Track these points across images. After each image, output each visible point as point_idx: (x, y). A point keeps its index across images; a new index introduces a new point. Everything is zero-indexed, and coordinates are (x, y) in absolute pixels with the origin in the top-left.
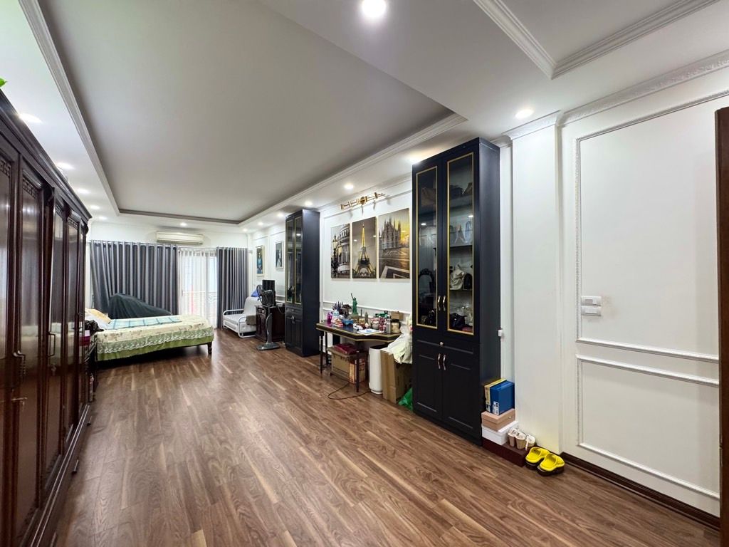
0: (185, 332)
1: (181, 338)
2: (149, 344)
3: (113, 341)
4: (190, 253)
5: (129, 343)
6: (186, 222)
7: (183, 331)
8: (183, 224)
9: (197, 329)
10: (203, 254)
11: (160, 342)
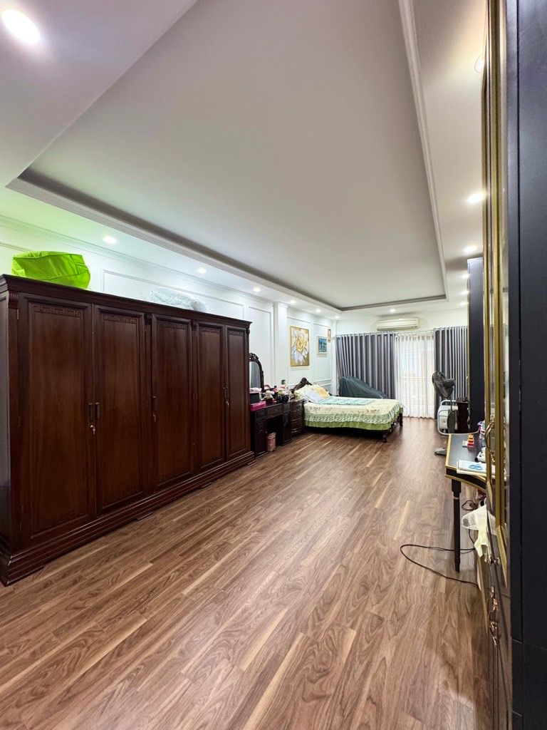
0: (363, 415)
1: (359, 420)
2: (336, 420)
3: (314, 413)
4: (407, 337)
5: (323, 416)
6: (395, 308)
7: (360, 414)
8: (393, 310)
9: (373, 414)
10: (419, 337)
11: (343, 421)
